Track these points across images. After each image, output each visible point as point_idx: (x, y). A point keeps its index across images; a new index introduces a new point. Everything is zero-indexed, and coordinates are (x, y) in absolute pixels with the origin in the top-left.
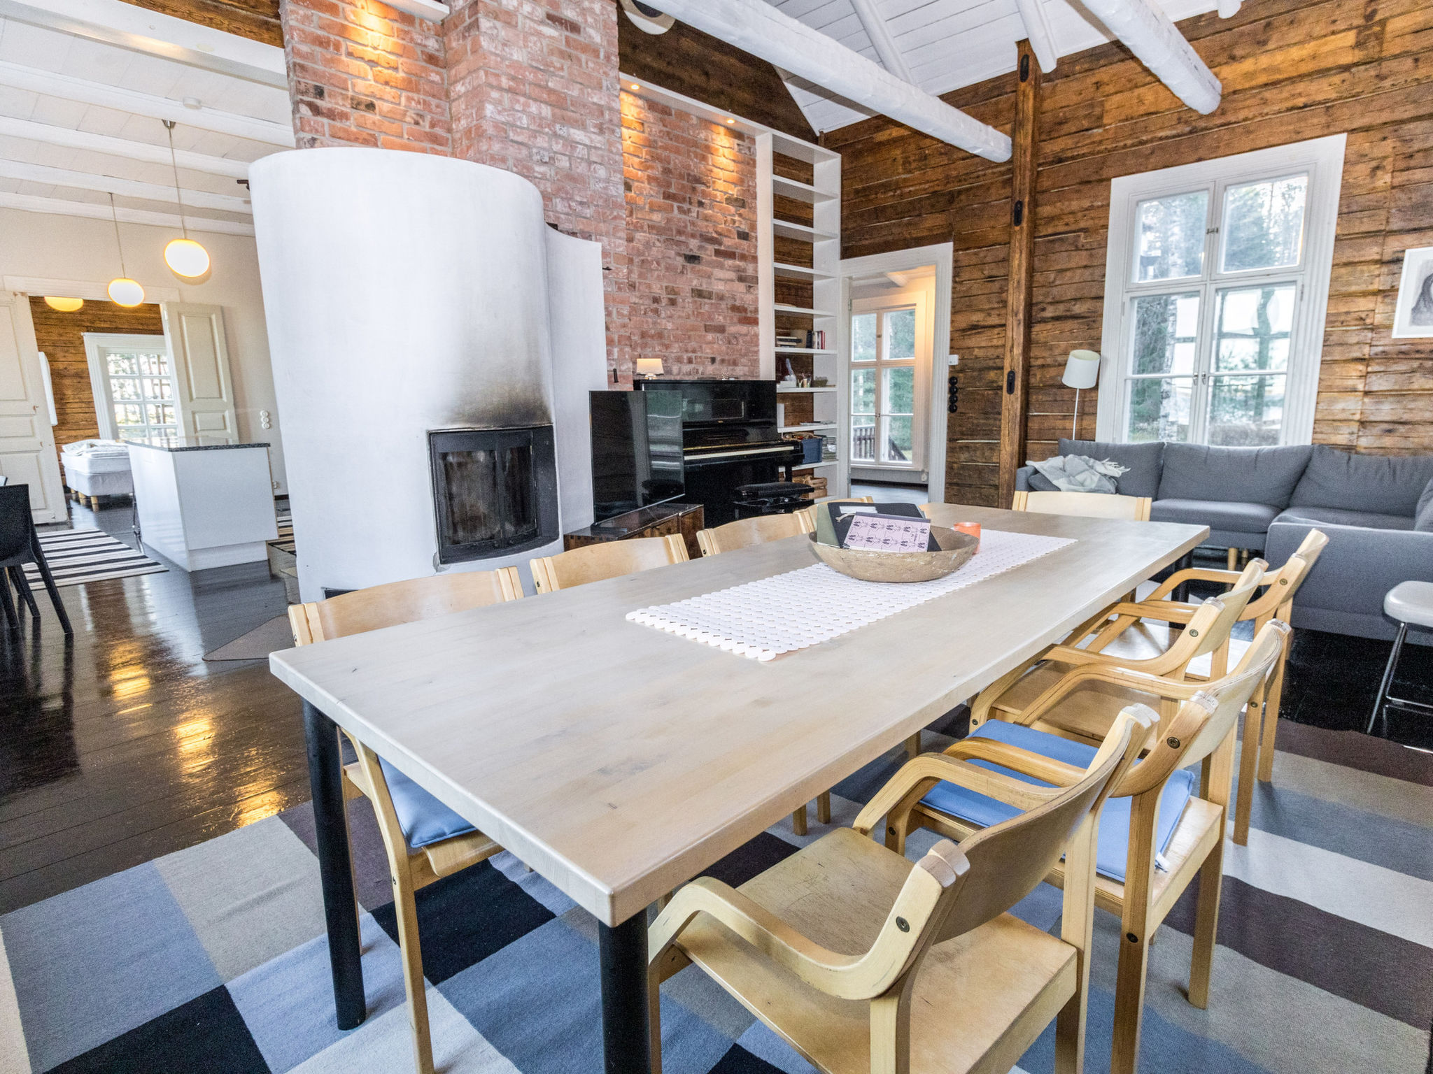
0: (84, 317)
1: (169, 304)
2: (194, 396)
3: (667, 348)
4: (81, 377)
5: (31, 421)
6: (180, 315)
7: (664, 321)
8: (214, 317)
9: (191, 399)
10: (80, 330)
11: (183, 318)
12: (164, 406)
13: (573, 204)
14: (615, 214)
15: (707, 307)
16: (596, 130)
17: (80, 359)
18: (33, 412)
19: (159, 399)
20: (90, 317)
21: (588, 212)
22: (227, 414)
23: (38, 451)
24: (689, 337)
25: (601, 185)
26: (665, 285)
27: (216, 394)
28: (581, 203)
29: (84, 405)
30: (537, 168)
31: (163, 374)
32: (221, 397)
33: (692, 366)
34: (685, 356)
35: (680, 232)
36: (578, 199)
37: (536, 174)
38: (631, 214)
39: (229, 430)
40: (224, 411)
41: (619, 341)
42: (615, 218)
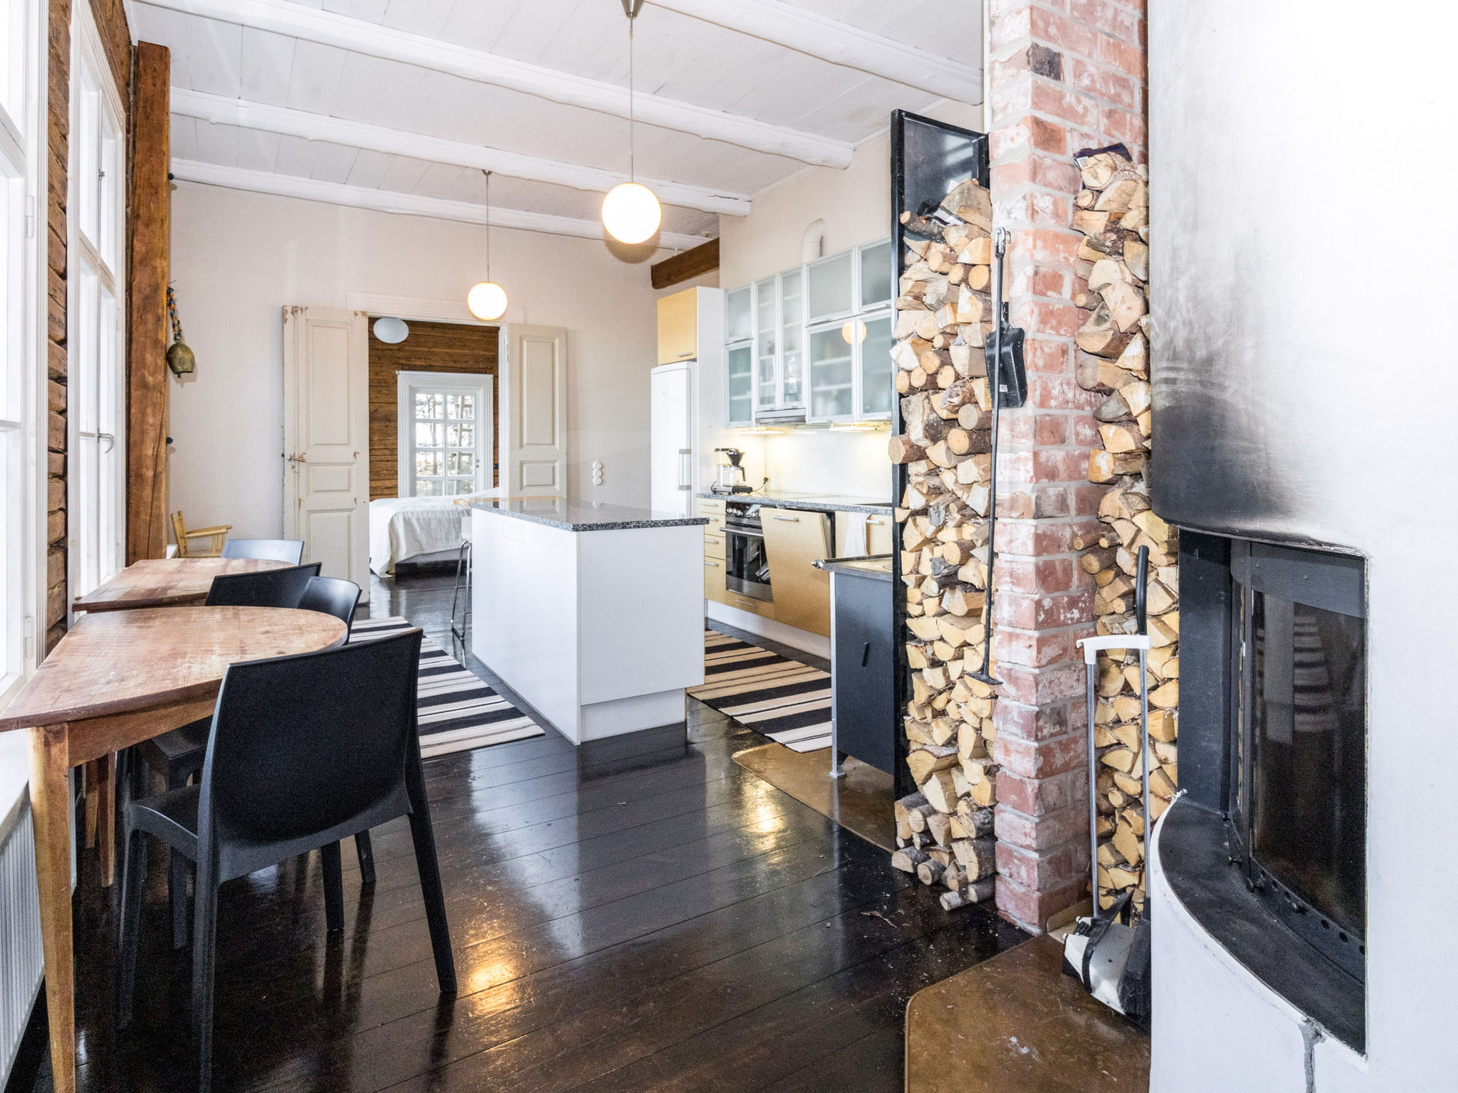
0: (401, 354)
1: (512, 326)
2: (525, 442)
4: (389, 421)
5: (349, 471)
6: (521, 340)
8: (557, 342)
9: (521, 445)
10: (395, 369)
11: (525, 343)
12: (461, 454)
17: (390, 400)
18: (352, 459)
19: (458, 447)
20: (406, 354)
22: (557, 465)
23: (351, 510)
27: (549, 441)
29: (387, 452)
31: (464, 418)
32: (553, 443)
39: (557, 486)
40: (555, 461)
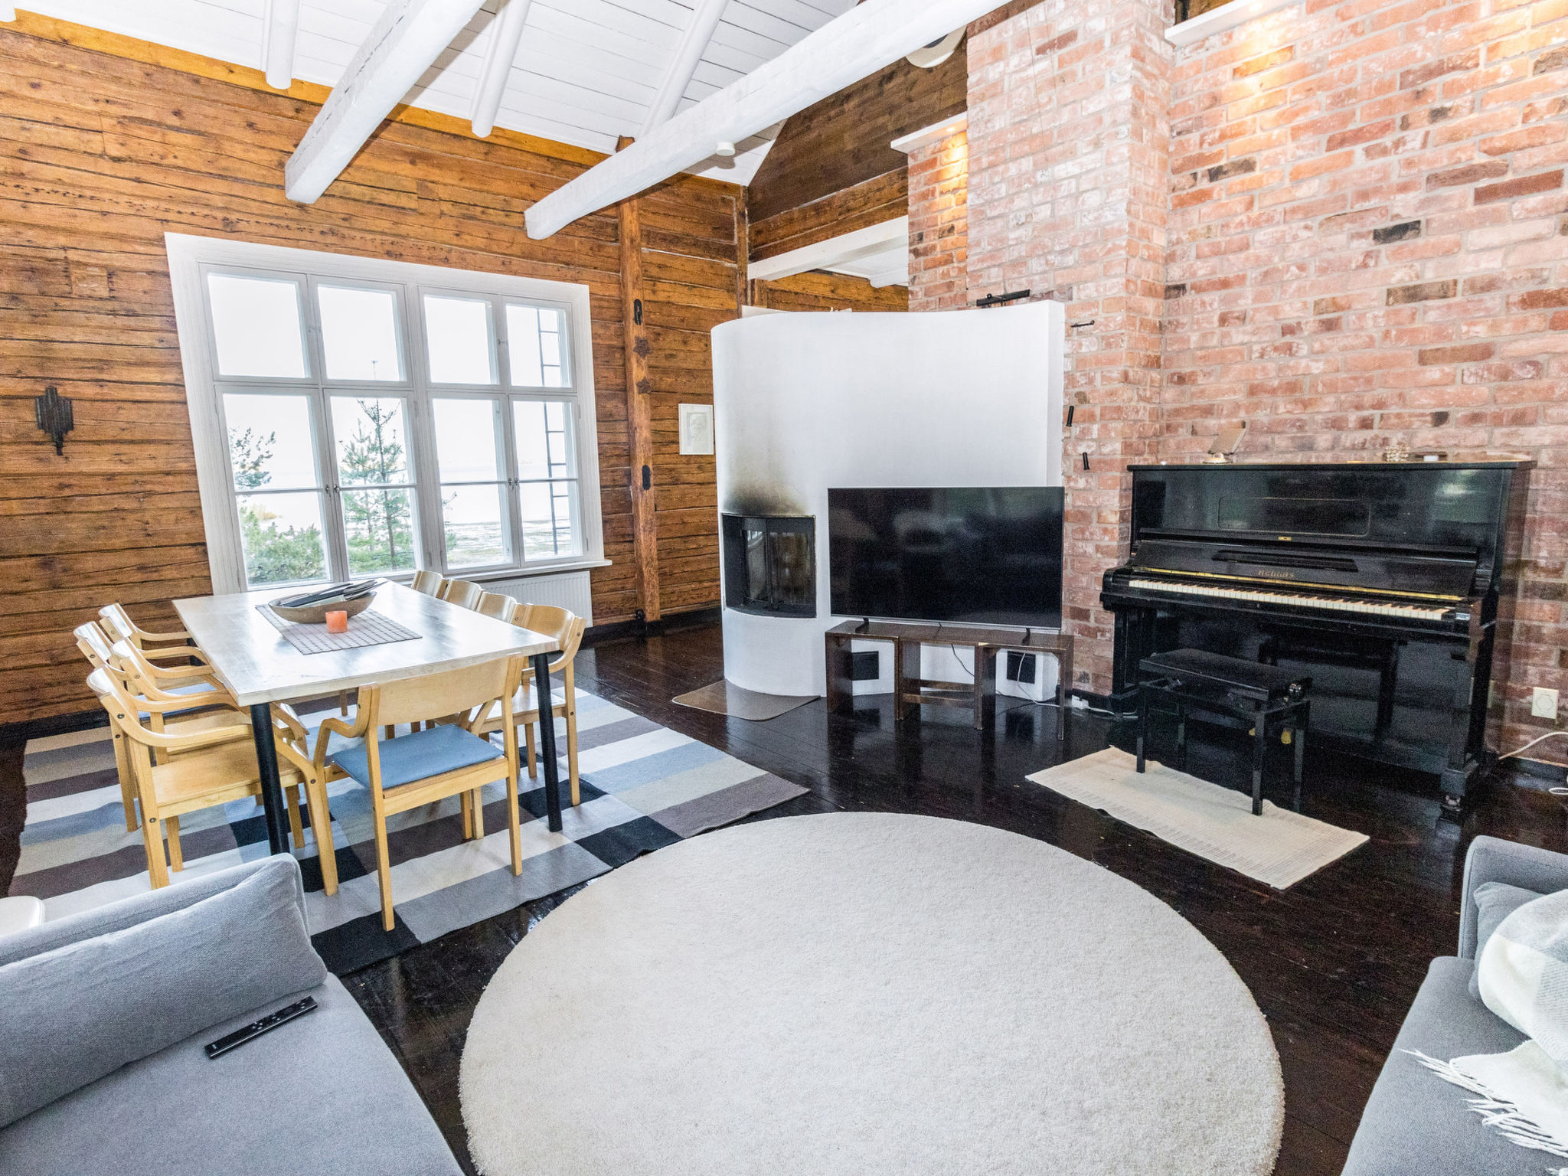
3: (1305, 407)
7: (1303, 363)
13: (1051, 258)
14: (1110, 245)
15: (1432, 316)
16: (1090, 148)
21: (1070, 260)
24: (1369, 381)
25: (1091, 217)
26: (1310, 300)
28: (1062, 252)
30: (1012, 235)
33: (1368, 434)
34: (1353, 417)
35: (1364, 195)
36: (1057, 248)
37: (1011, 243)
38: (1250, 204)
41: (1101, 415)
42: (1109, 252)
